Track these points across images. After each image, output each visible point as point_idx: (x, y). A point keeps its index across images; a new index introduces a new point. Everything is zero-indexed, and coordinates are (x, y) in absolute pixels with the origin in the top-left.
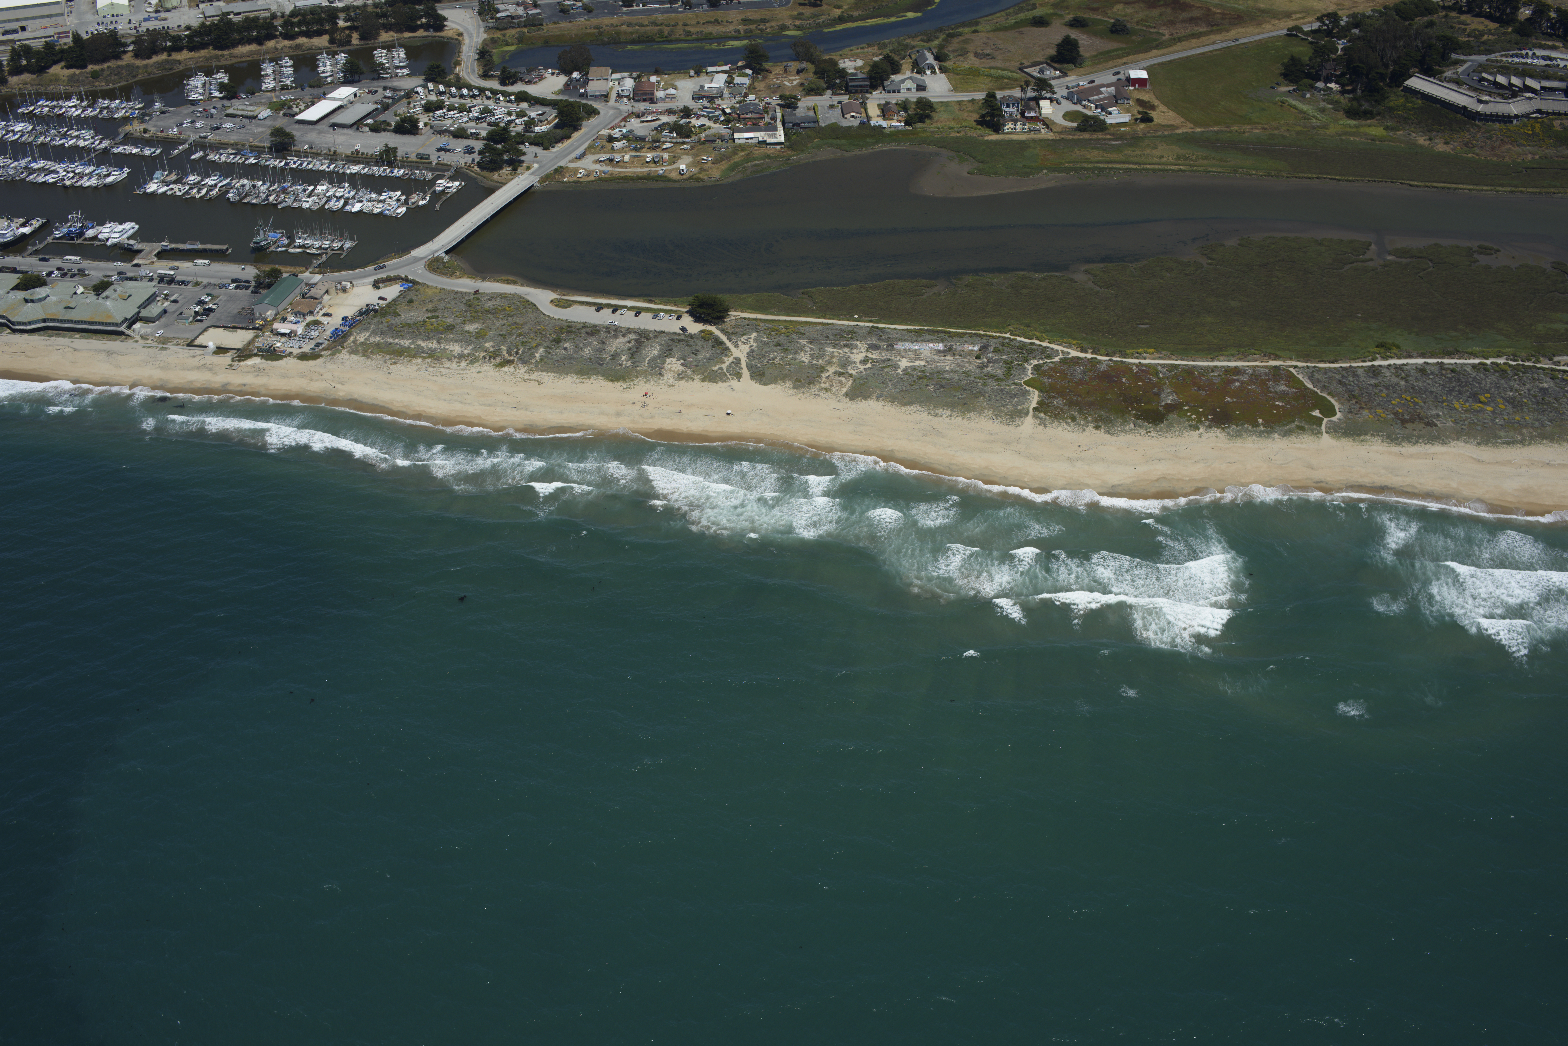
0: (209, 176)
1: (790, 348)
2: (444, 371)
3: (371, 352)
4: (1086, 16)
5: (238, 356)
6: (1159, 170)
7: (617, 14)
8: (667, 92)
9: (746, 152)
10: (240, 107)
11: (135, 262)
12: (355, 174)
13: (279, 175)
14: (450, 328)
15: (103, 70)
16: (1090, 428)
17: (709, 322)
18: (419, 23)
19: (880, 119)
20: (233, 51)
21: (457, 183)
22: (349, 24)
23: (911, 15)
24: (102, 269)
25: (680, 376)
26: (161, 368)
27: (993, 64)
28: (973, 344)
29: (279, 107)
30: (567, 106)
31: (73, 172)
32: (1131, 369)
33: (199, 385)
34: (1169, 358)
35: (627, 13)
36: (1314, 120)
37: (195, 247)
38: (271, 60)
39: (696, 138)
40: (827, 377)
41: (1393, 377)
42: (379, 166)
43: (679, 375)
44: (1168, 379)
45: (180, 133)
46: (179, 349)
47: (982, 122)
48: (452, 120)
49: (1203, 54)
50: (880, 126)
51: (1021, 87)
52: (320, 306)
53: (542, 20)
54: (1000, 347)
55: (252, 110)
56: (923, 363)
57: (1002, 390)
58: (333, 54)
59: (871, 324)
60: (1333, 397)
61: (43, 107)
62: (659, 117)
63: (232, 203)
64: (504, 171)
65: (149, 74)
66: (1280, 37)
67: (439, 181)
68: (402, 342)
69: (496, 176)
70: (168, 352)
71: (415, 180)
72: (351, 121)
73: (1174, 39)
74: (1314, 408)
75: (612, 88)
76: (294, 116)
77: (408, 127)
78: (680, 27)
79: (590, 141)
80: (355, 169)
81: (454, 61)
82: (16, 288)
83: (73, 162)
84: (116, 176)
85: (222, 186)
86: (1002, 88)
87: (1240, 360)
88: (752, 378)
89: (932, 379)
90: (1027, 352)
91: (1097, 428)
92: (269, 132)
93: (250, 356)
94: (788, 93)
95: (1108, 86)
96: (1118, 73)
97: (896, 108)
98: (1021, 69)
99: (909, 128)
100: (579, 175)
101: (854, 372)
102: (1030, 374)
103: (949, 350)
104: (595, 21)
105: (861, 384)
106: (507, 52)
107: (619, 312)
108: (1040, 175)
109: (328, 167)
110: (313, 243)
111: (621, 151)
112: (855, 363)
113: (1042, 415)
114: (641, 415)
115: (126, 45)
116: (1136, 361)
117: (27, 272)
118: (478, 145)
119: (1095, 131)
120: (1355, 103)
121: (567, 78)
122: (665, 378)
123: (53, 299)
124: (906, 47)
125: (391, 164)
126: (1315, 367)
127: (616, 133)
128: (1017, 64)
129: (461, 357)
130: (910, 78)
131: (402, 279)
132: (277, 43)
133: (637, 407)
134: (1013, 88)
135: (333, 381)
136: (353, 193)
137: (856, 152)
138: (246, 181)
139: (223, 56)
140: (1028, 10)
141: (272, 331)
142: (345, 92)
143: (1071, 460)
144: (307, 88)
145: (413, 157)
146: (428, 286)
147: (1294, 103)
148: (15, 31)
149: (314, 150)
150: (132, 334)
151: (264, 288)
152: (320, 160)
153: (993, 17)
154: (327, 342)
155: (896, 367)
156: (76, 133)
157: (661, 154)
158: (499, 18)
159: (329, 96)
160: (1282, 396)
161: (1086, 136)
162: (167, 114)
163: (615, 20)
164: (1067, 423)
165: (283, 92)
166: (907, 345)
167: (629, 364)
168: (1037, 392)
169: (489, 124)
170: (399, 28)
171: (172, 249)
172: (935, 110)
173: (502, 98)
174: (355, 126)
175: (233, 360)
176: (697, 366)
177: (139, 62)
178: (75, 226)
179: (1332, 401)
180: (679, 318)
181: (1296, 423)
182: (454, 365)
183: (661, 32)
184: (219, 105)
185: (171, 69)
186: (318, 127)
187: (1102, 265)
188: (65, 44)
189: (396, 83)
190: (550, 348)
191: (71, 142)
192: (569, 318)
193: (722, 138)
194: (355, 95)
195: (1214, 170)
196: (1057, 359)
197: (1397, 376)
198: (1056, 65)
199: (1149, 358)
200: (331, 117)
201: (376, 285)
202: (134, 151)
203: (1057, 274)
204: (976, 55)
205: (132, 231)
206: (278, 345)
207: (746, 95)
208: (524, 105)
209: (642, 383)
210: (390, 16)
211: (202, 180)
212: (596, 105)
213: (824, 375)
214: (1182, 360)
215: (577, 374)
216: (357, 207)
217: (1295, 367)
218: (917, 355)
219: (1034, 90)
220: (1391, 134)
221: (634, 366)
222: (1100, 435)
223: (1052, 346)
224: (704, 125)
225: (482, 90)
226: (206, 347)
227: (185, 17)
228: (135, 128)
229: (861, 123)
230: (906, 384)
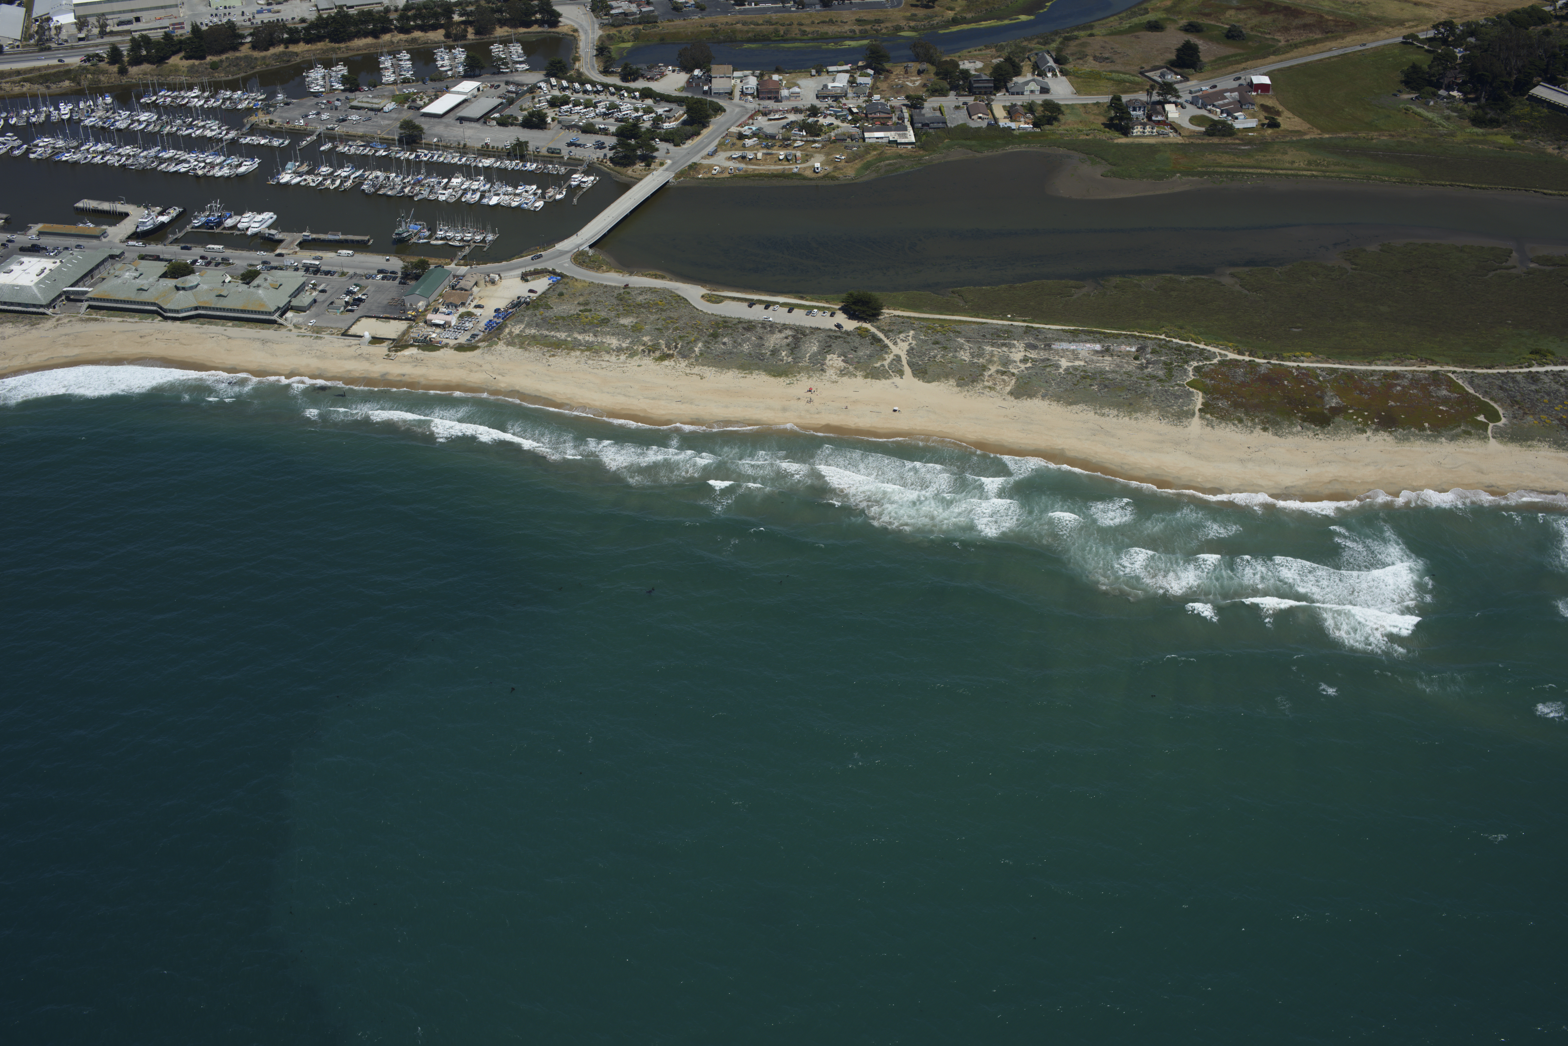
0: (343, 167)
1: (949, 346)
2: (604, 364)
3: (528, 344)
4: (1200, 21)
5: (394, 347)
6: (1292, 175)
7: (730, 12)
8: (791, 90)
9: (878, 152)
10: (365, 100)
11: (278, 251)
12: (488, 167)
13: (413, 167)
14: (605, 321)
15: (221, 61)
16: (1258, 430)
17: (864, 320)
18: (533, 18)
19: (1007, 121)
20: (349, 44)
21: (592, 178)
22: (464, 18)
23: (1023, 18)
24: (246, 258)
25: (842, 373)
26: (318, 357)
27: (1113, 68)
28: (1130, 345)
29: (402, 100)
30: (696, 103)
31: (204, 161)
32: (1291, 372)
33: (357, 375)
34: (1327, 362)
35: (740, 12)
36: (1441, 128)
37: (337, 238)
38: (389, 53)
39: (826, 136)
40: (990, 376)
41: (1553, 383)
42: (511, 160)
43: (841, 371)
44: (1329, 382)
45: (306, 125)
46: (334, 338)
47: (1110, 125)
48: (579, 115)
49: (1321, 60)
50: (1009, 127)
51: (1148, 91)
52: (471, 298)
53: (656, 17)
54: (1158, 349)
55: (377, 103)
56: (1082, 363)
57: (1166, 391)
58: (450, 48)
59: (1025, 324)
60: (1496, 402)
61: (165, 97)
62: (786, 115)
63: (367, 194)
64: (637, 166)
65: (267, 66)
66: (1396, 44)
67: (574, 176)
68: (558, 335)
69: (629, 171)
70: (323, 341)
71: (549, 174)
72: (478, 115)
73: (1291, 46)
74: (1478, 413)
75: (734, 86)
76: (419, 109)
77: (536, 121)
78: (795, 26)
79: (719, 138)
80: (487, 162)
81: (572, 57)
82: (164, 276)
83: (203, 152)
84: (247, 166)
85: (355, 178)
86: (1125, 92)
87: (1397, 364)
88: (915, 375)
89: (1095, 379)
90: (1186, 354)
91: (1265, 429)
92: (398, 124)
93: (406, 346)
94: (912, 93)
95: (1232, 91)
96: (1239, 78)
97: (1022, 110)
98: (1142, 73)
99: (1038, 130)
100: (714, 172)
101: (1015, 371)
102: (1191, 376)
103: (1106, 351)
104: (709, 20)
105: (1025, 383)
106: (624, 48)
107: (771, 308)
108: (1174, 178)
109: (460, 160)
110: (454, 235)
111: (752, 148)
112: (1015, 362)
113: (1208, 416)
114: (807, 411)
115: (243, 37)
116: (1295, 364)
117: (171, 260)
118: (611, 141)
119: (1223, 135)
120: (1480, 112)
121: (688, 76)
122: (828, 374)
123: (204, 287)
124: (1024, 50)
125: (523, 158)
126: (1473, 372)
127: (746, 130)
128: (1137, 68)
129: (620, 350)
130: (1033, 80)
131: (550, 272)
132: (393, 36)
133: (802, 403)
134: (1136, 92)
135: (493, 372)
136: (488, 186)
137: (987, 153)
138: (379, 173)
139: (339, 49)
140: (1141, 15)
141: (426, 322)
142: (468, 86)
143: (1242, 461)
144: (429, 82)
145: (544, 151)
146: (576, 280)
147: (1419, 110)
148: (129, 22)
149: (443, 143)
150: (284, 323)
151: (412, 279)
152: (451, 153)
153: (1107, 20)
154: (482, 334)
155: (1058, 367)
156: (203, 123)
157: (794, 152)
158: (612, 15)
159: (454, 89)
160: (1445, 401)
161: (1215, 140)
162: (291, 106)
163: (729, 18)
164: (1234, 424)
165: (405, 85)
166: (1065, 345)
167: (790, 359)
168: (1200, 394)
169: (617, 120)
170: (513, 23)
171: (314, 239)
172: (1062, 113)
173: (626, 95)
174: (482, 120)
175: (389, 350)
176: (858, 362)
177: (256, 54)
178: (213, 215)
179: (1495, 406)
180: (832, 315)
181: (1462, 428)
182: (613, 358)
183: (776, 31)
184: (342, 97)
185: (288, 61)
186: (444, 120)
187: (1247, 269)
188: (181, 35)
189: (517, 78)
190: (709, 343)
191: (198, 132)
192: (723, 314)
193: (852, 138)
194: (478, 89)
195: (1347, 176)
196: (1215, 361)
197: (1557, 383)
198: (1176, 70)
199: (1307, 362)
200: (456, 110)
201: (524, 277)
202: (262, 142)
203: (1203, 277)
204: (1095, 58)
205: (270, 221)
206: (434, 335)
207: (870, 95)
208: (649, 102)
209: (805, 379)
210: (505, 11)
211: (335, 171)
212: (722, 103)
213: (987, 374)
214: (1340, 363)
215: (738, 369)
216: (494, 201)
217: (1454, 372)
218: (1076, 355)
219: (1159, 94)
220: (1519, 142)
221: (796, 363)
222: (1268, 437)
223: (1209, 348)
224: (832, 124)
225: (606, 86)
226: (361, 337)
227: (298, 10)
228: (261, 119)
229: (989, 124)
230: (1070, 383)
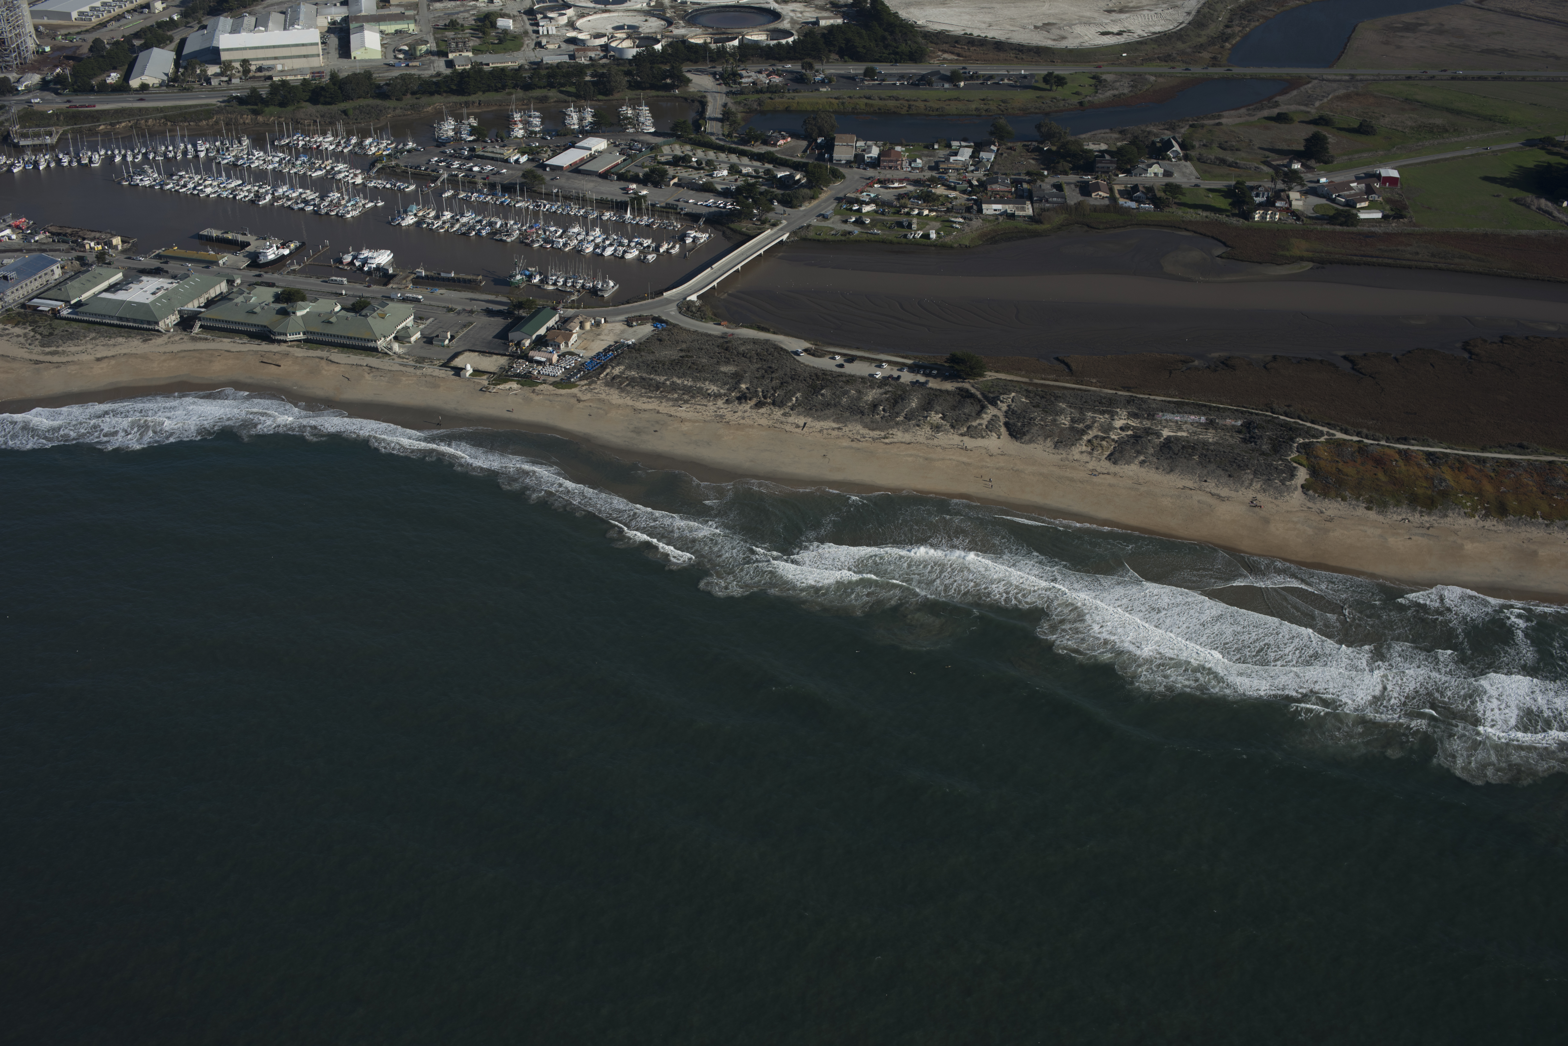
1: (1050, 410)
2: (700, 408)
3: (626, 385)
4: (1329, 115)
5: (494, 380)
7: (859, 87)
9: (996, 223)
10: (492, 150)
11: (391, 285)
14: (705, 368)
15: (355, 108)
16: (1362, 508)
17: (965, 380)
18: (664, 83)
19: (1127, 200)
20: (481, 99)
22: (594, 79)
24: (360, 292)
25: (939, 430)
27: (1238, 156)
28: (1236, 419)
30: (814, 169)
32: (1400, 454)
34: (1438, 446)
35: (870, 87)
37: (450, 276)
38: (522, 110)
39: (945, 206)
40: (1089, 440)
43: (938, 427)
46: (437, 368)
48: (699, 174)
50: (1128, 207)
51: (1270, 178)
53: (784, 87)
54: (1264, 424)
55: (503, 153)
56: (1185, 434)
57: (1269, 465)
58: (580, 108)
59: (1130, 394)
61: (298, 140)
62: (906, 184)
64: (752, 225)
67: (688, 231)
68: (657, 378)
69: (743, 229)
70: (426, 371)
71: (665, 229)
72: (601, 171)
75: (856, 155)
76: (544, 161)
77: (656, 178)
78: (922, 102)
79: (837, 203)
81: (697, 120)
82: (275, 300)
86: (1249, 178)
87: (1513, 453)
88: (1010, 435)
89: (1197, 449)
90: (1292, 431)
92: (521, 173)
93: (506, 380)
94: (1033, 170)
95: (1359, 182)
97: (1143, 191)
98: (1267, 162)
100: (826, 233)
101: (1115, 437)
102: (1295, 452)
103: (1211, 424)
104: (837, 92)
105: (1124, 449)
110: (565, 280)
111: (869, 214)
112: (1116, 428)
113: (1311, 492)
115: (380, 87)
116: (1405, 447)
119: (1347, 225)
121: (811, 143)
124: (1150, 134)
125: (640, 211)
127: (863, 197)
128: (1262, 157)
129: (717, 396)
130: (1158, 164)
131: (654, 319)
134: (1260, 178)
136: (603, 236)
138: (498, 219)
139: (472, 102)
140: (1272, 108)
141: (528, 359)
142: (595, 143)
145: (662, 207)
146: (680, 328)
149: (563, 195)
150: (389, 353)
152: (570, 204)
154: (582, 373)
155: (1159, 435)
157: (909, 219)
158: (741, 84)
159: (578, 146)
160: (1560, 490)
161: (1338, 228)
162: (420, 153)
163: (858, 92)
164: (1336, 501)
165: (532, 139)
166: (1169, 416)
167: (887, 414)
168: (1304, 470)
170: (644, 86)
171: (427, 277)
172: (1183, 195)
173: (748, 158)
174: (605, 175)
175: (489, 383)
176: (956, 421)
182: (710, 403)
183: (900, 107)
184: (470, 147)
185: (421, 112)
186: (569, 172)
188: (320, 83)
189: (643, 138)
190: (807, 394)
192: (823, 367)
193: (970, 208)
194: (607, 146)
196: (1322, 439)
198: (1303, 160)
200: (580, 164)
201: (629, 323)
202: (387, 185)
204: (1221, 146)
206: (534, 372)
207: (992, 170)
208: (770, 165)
209: (902, 433)
210: (636, 74)
212: (842, 170)
213: (1085, 438)
218: (1179, 426)
219: (1284, 182)
221: (893, 417)
222: (1371, 515)
223: (1317, 427)
224: (951, 195)
226: (462, 369)
227: (435, 65)
228: (388, 164)
229: (1108, 203)
230: (1169, 451)
